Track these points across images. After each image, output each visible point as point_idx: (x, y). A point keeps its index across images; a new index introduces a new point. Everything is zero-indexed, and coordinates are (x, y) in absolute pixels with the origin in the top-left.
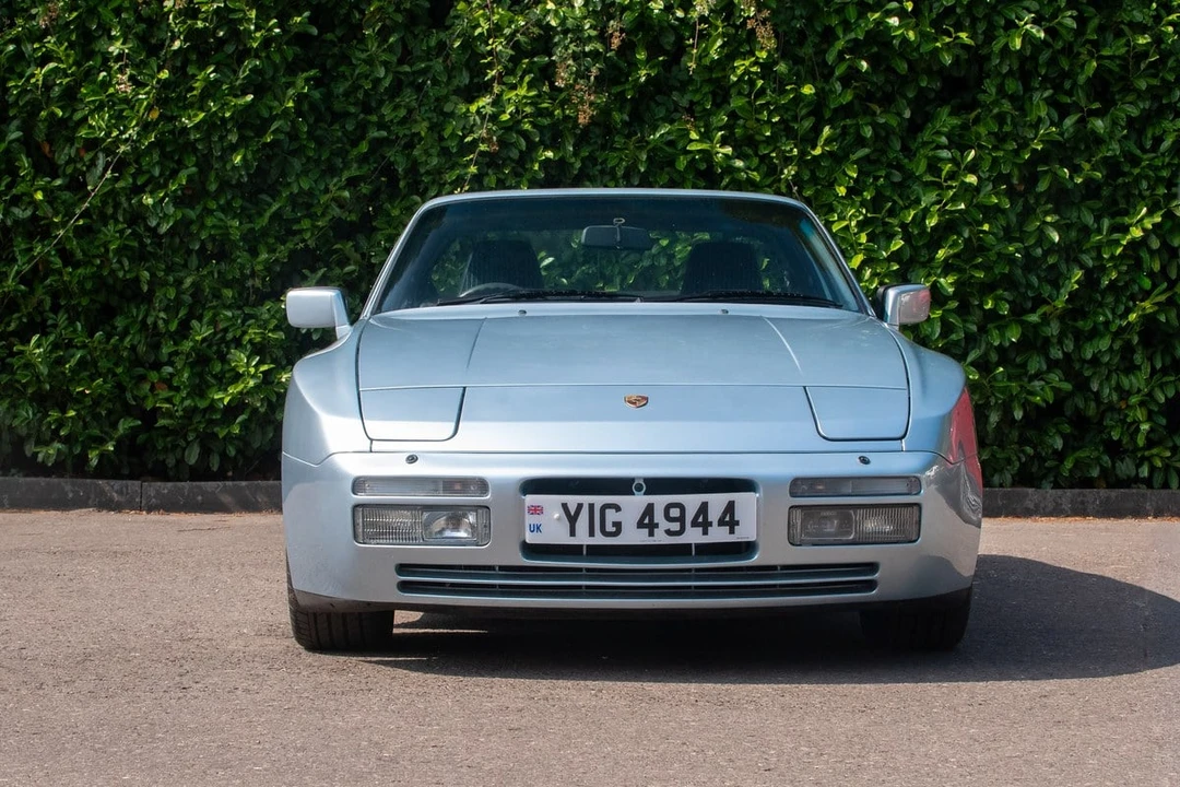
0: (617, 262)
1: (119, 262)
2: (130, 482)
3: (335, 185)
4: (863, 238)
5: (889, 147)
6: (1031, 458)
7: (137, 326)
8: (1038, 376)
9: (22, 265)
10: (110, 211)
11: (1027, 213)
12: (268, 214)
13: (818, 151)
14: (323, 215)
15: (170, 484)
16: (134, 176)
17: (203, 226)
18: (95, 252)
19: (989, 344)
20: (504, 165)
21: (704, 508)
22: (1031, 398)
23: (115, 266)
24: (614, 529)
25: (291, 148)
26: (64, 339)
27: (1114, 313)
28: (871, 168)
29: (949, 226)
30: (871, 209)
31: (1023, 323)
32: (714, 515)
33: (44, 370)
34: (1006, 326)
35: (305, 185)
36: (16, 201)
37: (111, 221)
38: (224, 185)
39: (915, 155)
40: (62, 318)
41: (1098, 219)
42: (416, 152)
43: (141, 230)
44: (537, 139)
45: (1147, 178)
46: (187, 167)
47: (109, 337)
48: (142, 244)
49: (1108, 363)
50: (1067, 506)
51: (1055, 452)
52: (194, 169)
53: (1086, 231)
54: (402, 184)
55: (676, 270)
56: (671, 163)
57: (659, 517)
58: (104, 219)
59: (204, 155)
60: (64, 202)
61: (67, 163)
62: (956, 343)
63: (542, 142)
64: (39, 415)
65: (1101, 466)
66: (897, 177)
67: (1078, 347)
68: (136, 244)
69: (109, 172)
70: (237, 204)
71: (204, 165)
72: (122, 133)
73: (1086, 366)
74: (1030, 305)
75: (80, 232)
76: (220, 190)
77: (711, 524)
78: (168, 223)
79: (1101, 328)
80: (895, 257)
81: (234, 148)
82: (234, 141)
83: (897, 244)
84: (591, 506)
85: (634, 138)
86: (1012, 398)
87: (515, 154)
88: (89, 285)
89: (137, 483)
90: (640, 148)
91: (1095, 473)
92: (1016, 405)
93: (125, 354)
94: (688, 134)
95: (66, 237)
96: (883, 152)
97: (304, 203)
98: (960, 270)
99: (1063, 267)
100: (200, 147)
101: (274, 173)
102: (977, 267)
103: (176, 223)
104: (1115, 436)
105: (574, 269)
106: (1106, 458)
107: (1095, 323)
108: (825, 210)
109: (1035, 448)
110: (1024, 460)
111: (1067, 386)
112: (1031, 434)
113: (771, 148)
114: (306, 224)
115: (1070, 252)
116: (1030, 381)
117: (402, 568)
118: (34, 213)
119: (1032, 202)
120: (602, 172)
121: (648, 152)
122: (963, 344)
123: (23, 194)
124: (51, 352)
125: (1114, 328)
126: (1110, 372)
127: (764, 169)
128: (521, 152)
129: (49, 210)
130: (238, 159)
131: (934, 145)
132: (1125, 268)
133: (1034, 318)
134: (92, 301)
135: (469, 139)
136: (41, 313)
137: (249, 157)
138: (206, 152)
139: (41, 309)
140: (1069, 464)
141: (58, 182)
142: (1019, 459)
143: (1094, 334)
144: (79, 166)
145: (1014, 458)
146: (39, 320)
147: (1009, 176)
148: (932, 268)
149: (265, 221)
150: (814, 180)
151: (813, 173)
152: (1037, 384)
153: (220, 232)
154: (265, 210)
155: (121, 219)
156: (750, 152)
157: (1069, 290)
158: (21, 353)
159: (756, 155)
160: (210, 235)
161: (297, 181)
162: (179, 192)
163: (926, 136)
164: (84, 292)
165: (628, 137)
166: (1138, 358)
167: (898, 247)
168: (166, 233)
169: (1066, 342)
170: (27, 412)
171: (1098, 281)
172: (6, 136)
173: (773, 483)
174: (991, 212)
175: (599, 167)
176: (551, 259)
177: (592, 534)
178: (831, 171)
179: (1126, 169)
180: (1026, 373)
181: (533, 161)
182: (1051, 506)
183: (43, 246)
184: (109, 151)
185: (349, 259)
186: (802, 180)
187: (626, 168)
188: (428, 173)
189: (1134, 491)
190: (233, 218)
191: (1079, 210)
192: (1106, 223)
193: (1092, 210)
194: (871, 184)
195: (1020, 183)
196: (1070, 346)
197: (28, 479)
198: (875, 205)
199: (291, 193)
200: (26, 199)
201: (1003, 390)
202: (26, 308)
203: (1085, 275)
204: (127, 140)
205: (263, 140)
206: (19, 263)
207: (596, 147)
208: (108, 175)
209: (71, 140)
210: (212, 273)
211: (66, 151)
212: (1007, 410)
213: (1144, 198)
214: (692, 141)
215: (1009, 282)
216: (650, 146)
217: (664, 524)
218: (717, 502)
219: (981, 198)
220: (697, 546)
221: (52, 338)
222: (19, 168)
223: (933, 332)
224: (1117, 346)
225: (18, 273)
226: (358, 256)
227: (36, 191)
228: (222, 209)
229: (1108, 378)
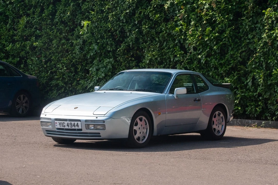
21: (74, 124)
24: (64, 126)
25: (229, 44)
32: (76, 125)
35: (232, 53)
42: (254, 46)
57: (69, 125)
59: (211, 46)
68: (199, 66)
72: (193, 42)
77: (75, 126)
78: (204, 61)
84: (62, 123)
114: (232, 62)
117: (47, 131)
130: (215, 48)
161: (230, 52)
168: (204, 63)
173: (83, 120)
177: (62, 127)
199: (229, 55)
218: (76, 123)
220: (77, 129)
222: (175, 49)
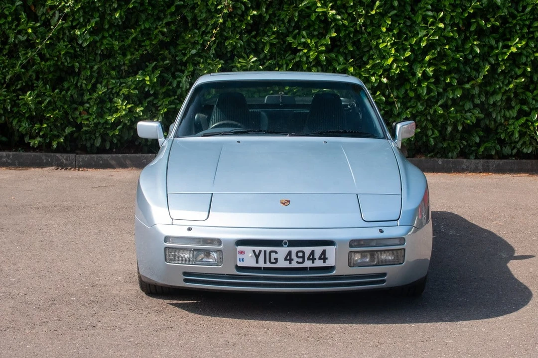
0: (284, 58)
1: (65, 59)
2: (71, 155)
3: (160, 26)
4: (393, 51)
5: (406, 10)
6: (465, 147)
7: (74, 86)
8: (469, 111)
9: (22, 60)
10: (61, 36)
11: (466, 40)
12: (131, 38)
13: (373, 12)
14: (155, 38)
15: (88, 156)
16: (72, 22)
17: (102, 44)
18: (55, 54)
19: (448, 98)
20: (235, 17)
21: (313, 253)
22: (466, 121)
23: (64, 60)
24: (275, 261)
25: (141, 9)
26: (41, 92)
27: (503, 83)
28: (397, 19)
29: (431, 46)
30: (397, 37)
31: (463, 89)
33: (33, 107)
34: (455, 89)
35: (147, 26)
36: (20, 32)
37: (62, 41)
38: (111, 25)
39: (417, 12)
40: (40, 83)
41: (497, 42)
42: (196, 11)
43: (75, 44)
44: (250, 6)
45: (519, 25)
46: (95, 18)
47: (61, 91)
48: (75, 51)
49: (500, 105)
50: (480, 167)
51: (476, 143)
52: (98, 19)
53: (492, 48)
54: (190, 25)
55: (311, 63)
56: (309, 16)
57: (294, 256)
58: (59, 40)
59: (102, 12)
60: (40, 33)
61: (42, 15)
62: (433, 97)
63: (252, 7)
64: (31, 126)
65: (496, 149)
66: (408, 23)
67: (487, 99)
68: (73, 51)
69: (61, 20)
70: (117, 34)
71: (102, 17)
72: (66, 3)
73: (491, 106)
74: (466, 80)
75: (48, 46)
76: (110, 28)
77: (315, 259)
78: (87, 43)
79: (498, 90)
80: (407, 59)
81: (115, 10)
82: (116, 7)
83: (408, 54)
84: (265, 252)
85: (292, 6)
86: (457, 121)
87: (239, 12)
88: (52, 69)
89: (74, 155)
90: (295, 11)
91: (493, 153)
92: (459, 124)
93: (68, 99)
94: (316, 4)
95: (42, 48)
96: (403, 12)
97: (147, 33)
98: (435, 65)
99: (481, 64)
100: (100, 9)
101: (133, 21)
102: (443, 64)
103: (90, 43)
104: (503, 137)
105: (265, 61)
106: (498, 146)
107: (495, 88)
108: (376, 37)
109: (467, 142)
110: (462, 147)
111: (482, 116)
112: (465, 135)
113: (353, 10)
114: (147, 43)
115: (484, 57)
116: (465, 113)
117: (185, 274)
118: (28, 37)
119: (468, 35)
120: (278, 20)
121: (299, 12)
122: (436, 97)
123: (23, 29)
124: (36, 98)
125: (503, 91)
126: (501, 109)
127: (350, 19)
128: (242, 11)
129: (34, 37)
130: (117, 15)
131: (425, 9)
132: (508, 64)
133: (467, 86)
134: (54, 76)
135: (219, 7)
136: (31, 81)
137: (122, 14)
138: (103, 11)
139: (31, 79)
140: (482, 150)
141: (38, 24)
142: (460, 146)
143: (494, 93)
144: (47, 16)
145: (458, 146)
146: (30, 84)
147: (458, 23)
148: (423, 64)
149: (129, 41)
150: (372, 24)
151: (371, 21)
152: (469, 114)
153: (109, 46)
154: (130, 36)
155: (66, 40)
156: (344, 11)
157: (483, 74)
158: (23, 99)
159: (346, 12)
160: (105, 48)
161: (144, 23)
162: (92, 29)
163: (421, 5)
164: (50, 72)
165: (290, 5)
166: (513, 104)
167: (408, 55)
168: (86, 46)
169: (482, 96)
170: (25, 124)
171: (497, 69)
172: (15, 3)
173: (342, 241)
174: (449, 40)
175: (277, 18)
176: (255, 58)
177: (265, 262)
178: (380, 20)
179: (510, 20)
180: (464, 109)
181: (248, 15)
182: (473, 167)
183: (32, 52)
184: (61, 11)
185: (166, 58)
186: (366, 24)
187: (289, 19)
188: (201, 20)
189: (510, 161)
190: (116, 40)
191: (489, 38)
192: (501, 44)
193: (494, 38)
194: (397, 26)
195: (463, 27)
196: (483, 99)
197: (27, 153)
198: (398, 36)
199: (141, 29)
200: (24, 31)
201: (453, 118)
202: (25, 78)
203: (491, 67)
204: (68, 6)
205: (128, 6)
206: (21, 59)
207: (276, 9)
208: (60, 22)
209: (44, 5)
210: (106, 63)
211: (41, 10)
212: (455, 125)
213: (518, 33)
214: (318, 7)
215: (457, 70)
216: (299, 9)
217: (295, 259)
218: (318, 250)
219: (445, 33)
220: (310, 268)
221: (36, 92)
222: (21, 18)
223: (423, 92)
224: (504, 98)
225: (21, 64)
226: (170, 56)
227: (28, 28)
228: (111, 36)
229: (500, 112)
